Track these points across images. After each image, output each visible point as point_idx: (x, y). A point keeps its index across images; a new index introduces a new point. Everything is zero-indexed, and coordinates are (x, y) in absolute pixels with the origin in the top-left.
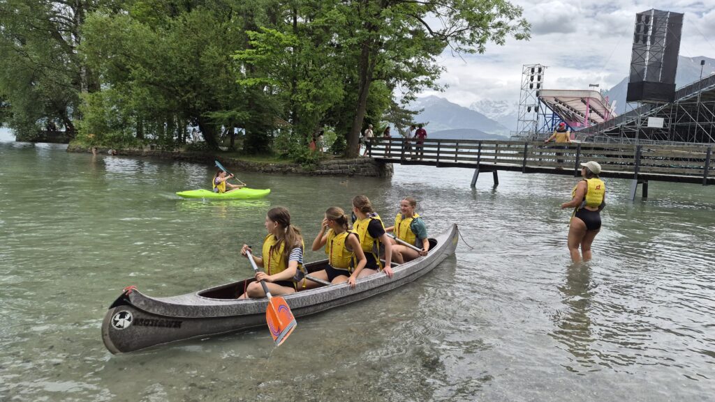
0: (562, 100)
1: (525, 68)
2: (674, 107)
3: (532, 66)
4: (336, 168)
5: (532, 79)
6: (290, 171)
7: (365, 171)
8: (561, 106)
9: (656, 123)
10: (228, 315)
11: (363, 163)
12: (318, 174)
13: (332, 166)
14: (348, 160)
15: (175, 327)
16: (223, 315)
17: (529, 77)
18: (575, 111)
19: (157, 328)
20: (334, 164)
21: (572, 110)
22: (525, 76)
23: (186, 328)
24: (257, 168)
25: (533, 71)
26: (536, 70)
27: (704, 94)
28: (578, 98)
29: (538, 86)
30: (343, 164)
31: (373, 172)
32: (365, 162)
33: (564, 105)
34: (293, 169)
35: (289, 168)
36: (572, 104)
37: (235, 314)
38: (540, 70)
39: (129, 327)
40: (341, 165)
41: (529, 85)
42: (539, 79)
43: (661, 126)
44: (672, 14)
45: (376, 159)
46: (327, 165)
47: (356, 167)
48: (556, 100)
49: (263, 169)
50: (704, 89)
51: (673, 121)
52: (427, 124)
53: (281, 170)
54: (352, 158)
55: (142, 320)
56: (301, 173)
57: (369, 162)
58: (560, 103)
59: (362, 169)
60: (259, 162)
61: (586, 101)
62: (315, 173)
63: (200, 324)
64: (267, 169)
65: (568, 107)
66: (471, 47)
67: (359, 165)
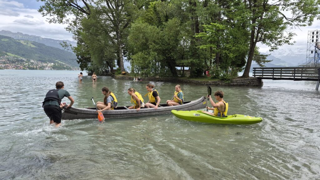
1: (309, 32)
3: (313, 31)
4: (240, 82)
5: (313, 37)
6: (219, 84)
7: (253, 83)
10: (90, 113)
11: (252, 79)
12: (232, 85)
13: (238, 82)
14: (246, 79)
15: (76, 114)
16: (89, 113)
17: (312, 36)
19: (71, 114)
20: (239, 80)
22: (309, 36)
23: (78, 115)
24: (203, 84)
25: (313, 33)
26: (315, 33)
29: (317, 40)
31: (257, 84)
32: (253, 79)
34: (220, 83)
35: (218, 83)
37: (93, 113)
38: (317, 33)
39: (63, 113)
40: (243, 81)
41: (311, 40)
42: (317, 37)
45: (258, 78)
46: (236, 81)
47: (250, 82)
49: (206, 83)
52: (272, 61)
53: (215, 84)
54: (246, 77)
55: (67, 111)
56: (224, 85)
57: (255, 79)
59: (252, 82)
60: (204, 81)
62: (230, 85)
63: (83, 115)
64: (208, 83)
66: (304, 23)
67: (251, 81)
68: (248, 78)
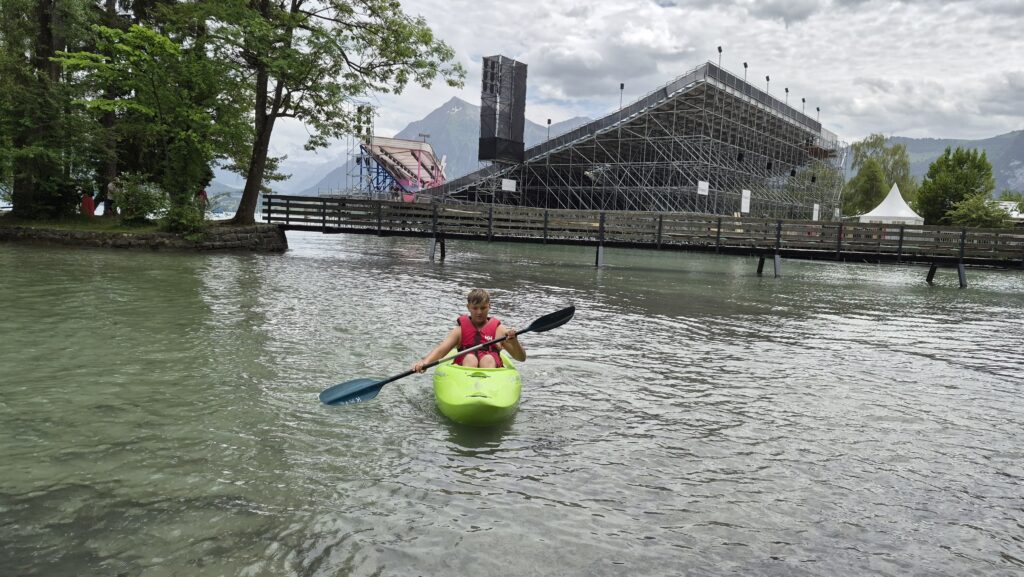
0: (389, 150)
2: (525, 168)
4: (234, 239)
6: (162, 244)
7: (271, 243)
8: (386, 158)
9: (509, 185)
11: (265, 231)
12: (208, 249)
13: (226, 237)
14: (248, 228)
18: (402, 166)
20: (229, 232)
21: (398, 163)
27: (552, 156)
28: (407, 150)
29: (368, 132)
30: (241, 232)
31: (276, 244)
32: (267, 230)
33: (390, 157)
34: (167, 242)
35: (159, 240)
36: (399, 157)
40: (239, 235)
42: (368, 122)
43: (514, 190)
44: (518, 63)
45: (276, 226)
46: (220, 234)
47: (259, 238)
48: (382, 151)
49: (110, 242)
50: (552, 151)
51: (524, 184)
56: (181, 247)
57: (271, 230)
58: (386, 154)
59: (265, 240)
60: (101, 232)
61: (417, 155)
62: (203, 247)
64: (119, 242)
65: (394, 161)
66: (383, 85)
67: (262, 235)
68: (254, 227)
